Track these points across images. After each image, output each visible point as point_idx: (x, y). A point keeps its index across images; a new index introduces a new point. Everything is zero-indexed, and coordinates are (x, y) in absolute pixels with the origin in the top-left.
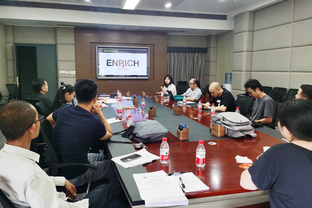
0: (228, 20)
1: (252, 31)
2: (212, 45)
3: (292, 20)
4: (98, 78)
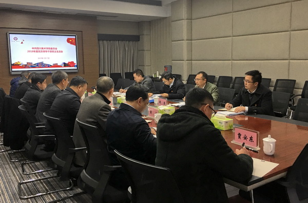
0: (163, 6)
1: (190, 19)
2: (145, 32)
3: (231, 10)
4: (13, 73)
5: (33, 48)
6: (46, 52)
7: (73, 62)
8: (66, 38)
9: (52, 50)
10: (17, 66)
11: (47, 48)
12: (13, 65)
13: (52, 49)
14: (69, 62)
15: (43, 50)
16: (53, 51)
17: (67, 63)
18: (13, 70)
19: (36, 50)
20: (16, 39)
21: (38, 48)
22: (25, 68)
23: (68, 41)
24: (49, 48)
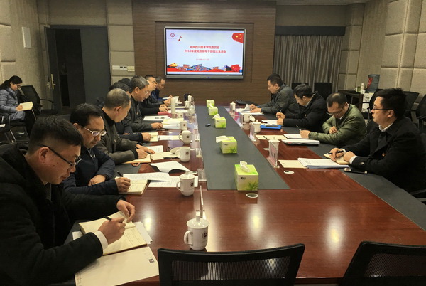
2: (354, 21)
4: (168, 77)
5: (191, 47)
6: (206, 51)
7: (237, 66)
8: (232, 33)
9: (213, 49)
10: (173, 68)
11: (207, 47)
12: (169, 67)
13: (213, 47)
14: (233, 66)
15: (203, 49)
16: (214, 51)
17: (230, 66)
18: (168, 73)
19: (194, 49)
20: (173, 35)
21: (197, 47)
22: (181, 71)
23: (234, 37)
24: (210, 47)
